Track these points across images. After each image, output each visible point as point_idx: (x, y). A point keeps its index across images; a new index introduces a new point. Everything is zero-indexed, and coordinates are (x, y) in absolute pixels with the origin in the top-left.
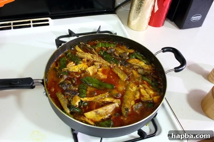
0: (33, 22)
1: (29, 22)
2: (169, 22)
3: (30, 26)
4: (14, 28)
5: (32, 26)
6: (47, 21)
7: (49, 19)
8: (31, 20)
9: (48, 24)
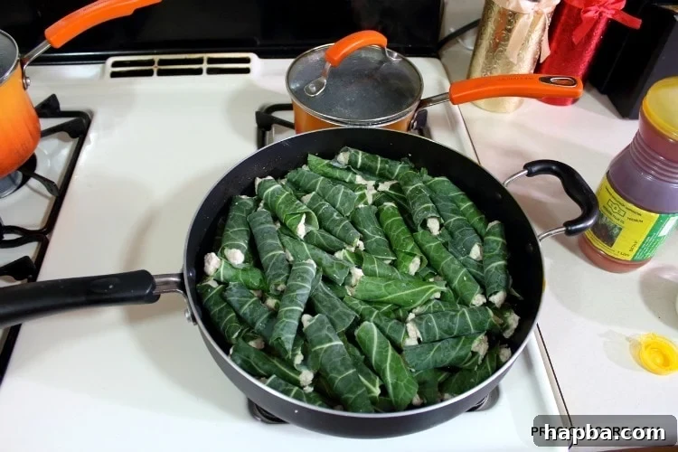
0: (211, 61)
1: (200, 61)
2: (594, 96)
3: (199, 72)
4: (161, 73)
5: (205, 71)
6: (247, 61)
7: (252, 56)
8: (206, 56)
9: (247, 71)
